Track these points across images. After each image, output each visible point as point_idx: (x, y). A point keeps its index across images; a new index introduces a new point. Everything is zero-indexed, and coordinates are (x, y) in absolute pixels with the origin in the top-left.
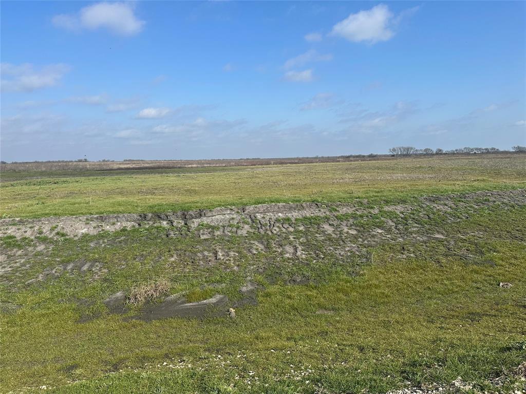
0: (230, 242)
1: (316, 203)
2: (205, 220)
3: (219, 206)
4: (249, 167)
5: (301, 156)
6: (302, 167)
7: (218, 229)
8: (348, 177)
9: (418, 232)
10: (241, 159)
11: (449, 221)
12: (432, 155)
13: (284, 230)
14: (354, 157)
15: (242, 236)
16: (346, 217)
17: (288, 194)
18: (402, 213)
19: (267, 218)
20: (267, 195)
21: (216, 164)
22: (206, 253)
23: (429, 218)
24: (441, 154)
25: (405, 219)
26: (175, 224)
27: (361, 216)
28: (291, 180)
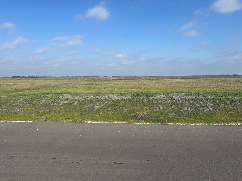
0: (164, 104)
1: (198, 94)
2: (154, 97)
3: (159, 93)
4: (168, 80)
6: (194, 80)
7: (159, 100)
8: (216, 85)
9: (239, 106)
10: (163, 76)
13: (184, 102)
15: (168, 103)
16: (210, 99)
17: (186, 90)
18: (235, 99)
19: (178, 98)
20: (177, 90)
21: (152, 78)
22: (156, 107)
25: (235, 101)
26: (144, 98)
27: (216, 99)
28: (188, 86)
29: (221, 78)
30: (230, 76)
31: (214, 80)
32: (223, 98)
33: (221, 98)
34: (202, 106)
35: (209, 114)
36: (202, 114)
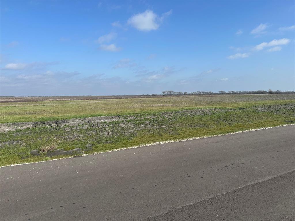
0: (80, 132)
1: (118, 116)
2: (67, 124)
3: (73, 118)
4: (85, 100)
5: (116, 95)
6: (115, 101)
7: (73, 127)
8: (136, 105)
9: (157, 125)
10: (79, 96)
11: (169, 121)
12: (182, 95)
13: (104, 127)
14: (145, 95)
15: (85, 129)
16: (130, 121)
17: (106, 113)
18: (153, 119)
19: (96, 122)
20: (96, 113)
21: (64, 99)
22: (69, 136)
23: (162, 120)
25: (153, 121)
26: (52, 126)
27: (136, 120)
28: (109, 107)
29: (142, 98)
30: (150, 95)
31: (136, 100)
32: (143, 118)
33: (141, 118)
34: (123, 129)
35: (130, 137)
36: (123, 138)
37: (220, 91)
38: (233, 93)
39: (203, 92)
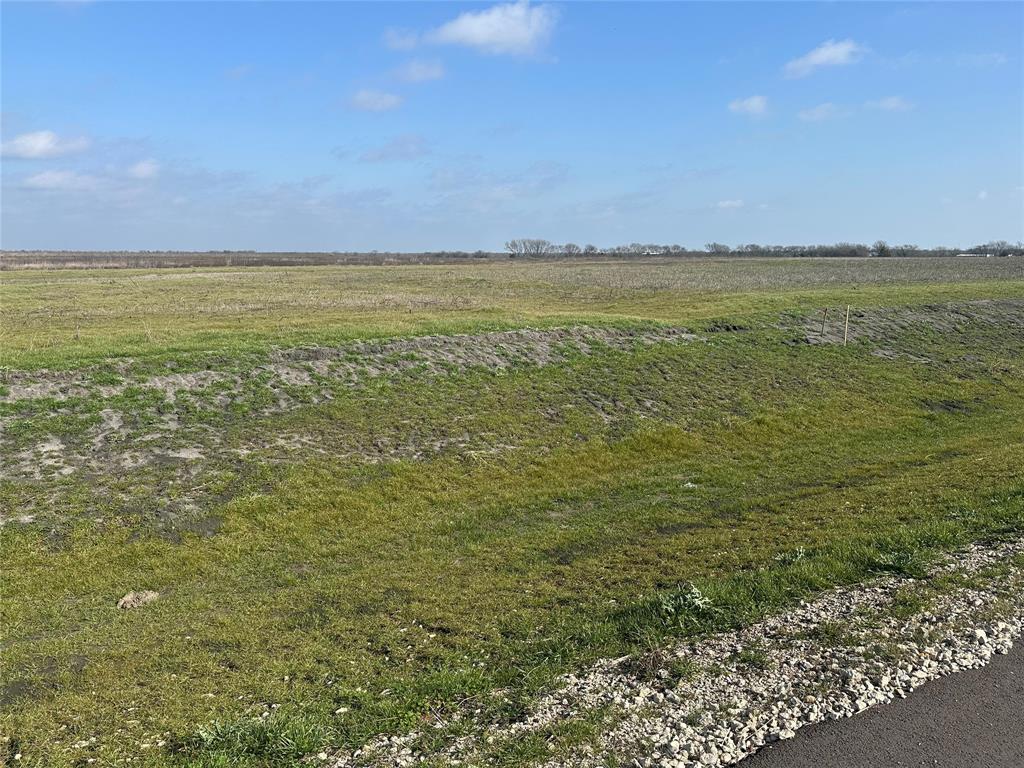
12: (579, 255)
14: (449, 256)
24: (593, 255)
37: (711, 243)
38: (756, 252)
39: (650, 247)
